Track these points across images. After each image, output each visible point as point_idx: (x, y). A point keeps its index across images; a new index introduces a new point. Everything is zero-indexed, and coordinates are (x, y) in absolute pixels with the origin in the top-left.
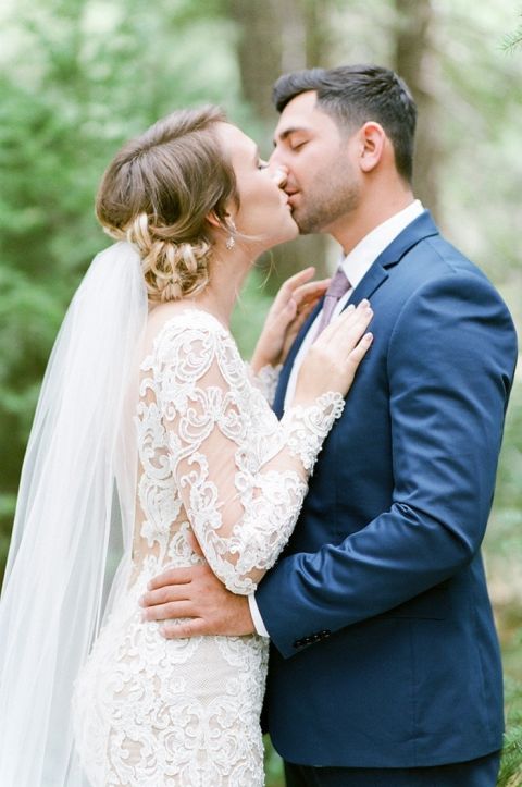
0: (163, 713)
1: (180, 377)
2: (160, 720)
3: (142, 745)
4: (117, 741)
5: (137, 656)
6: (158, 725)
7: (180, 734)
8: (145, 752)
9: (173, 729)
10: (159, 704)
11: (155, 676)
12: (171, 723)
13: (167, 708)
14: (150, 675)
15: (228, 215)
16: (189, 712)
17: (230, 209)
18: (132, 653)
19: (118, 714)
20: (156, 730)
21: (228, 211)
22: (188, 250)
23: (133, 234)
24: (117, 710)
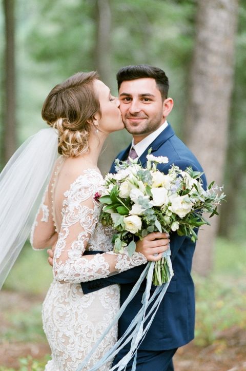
0: (79, 327)
1: (76, 198)
2: (77, 330)
3: (69, 338)
4: (60, 335)
5: (69, 303)
6: (76, 331)
7: (85, 336)
8: (71, 341)
9: (82, 334)
10: (77, 323)
11: (76, 312)
12: (81, 331)
13: (80, 326)
14: (74, 311)
15: (96, 120)
16: (89, 328)
17: (97, 117)
18: (67, 300)
19: (61, 325)
20: (75, 334)
21: (96, 118)
22: (78, 135)
23: (56, 125)
24: (60, 323)
